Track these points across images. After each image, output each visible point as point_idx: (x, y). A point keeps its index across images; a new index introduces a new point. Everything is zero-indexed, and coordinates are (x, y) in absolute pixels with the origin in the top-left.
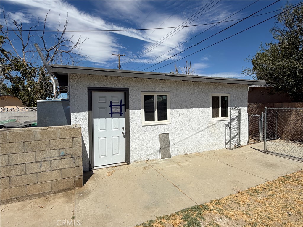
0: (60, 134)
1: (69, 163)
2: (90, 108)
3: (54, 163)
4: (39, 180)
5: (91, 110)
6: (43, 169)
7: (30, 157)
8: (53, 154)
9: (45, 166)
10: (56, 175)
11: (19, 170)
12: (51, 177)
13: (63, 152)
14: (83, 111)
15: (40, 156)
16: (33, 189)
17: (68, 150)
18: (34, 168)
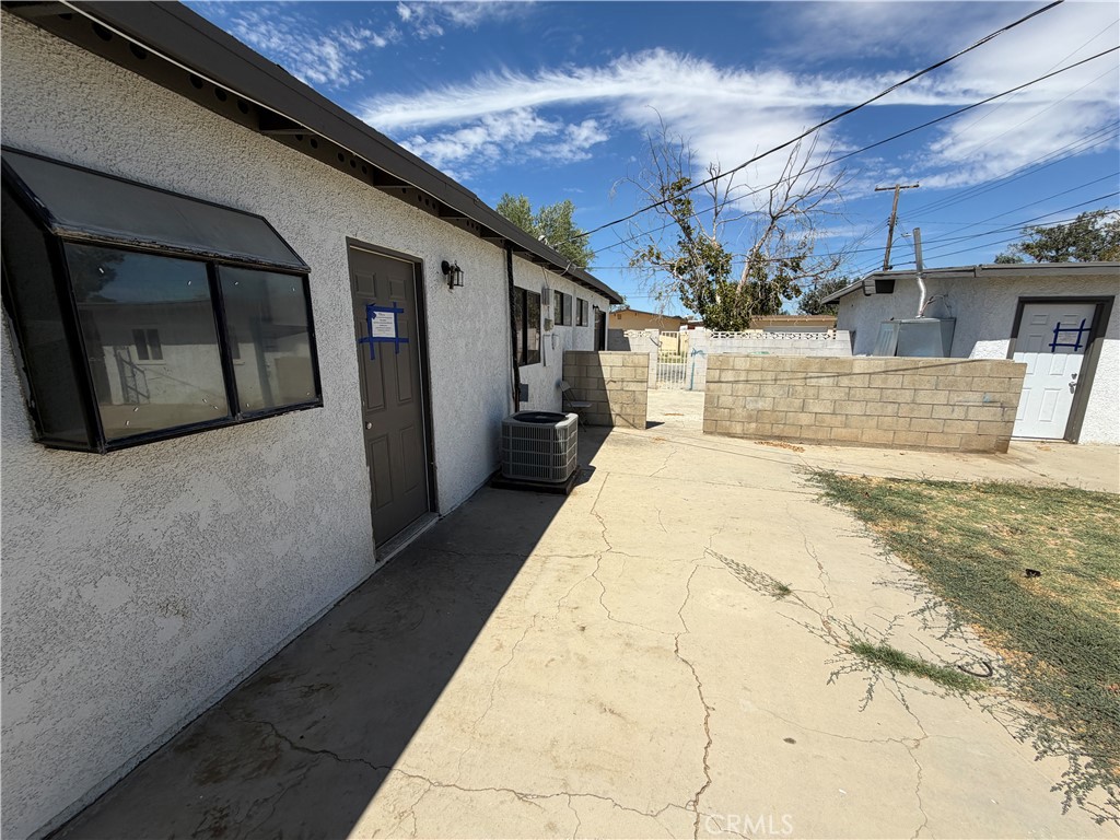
0: (991, 370)
1: (995, 415)
2: (1015, 334)
3: (972, 410)
4: (946, 430)
5: (1016, 337)
6: (955, 416)
7: (941, 397)
8: (975, 397)
9: (959, 413)
10: (970, 427)
11: (923, 411)
12: (962, 429)
13: (989, 397)
14: (1005, 339)
15: (955, 398)
16: (935, 440)
17: (998, 396)
18: (943, 412)
